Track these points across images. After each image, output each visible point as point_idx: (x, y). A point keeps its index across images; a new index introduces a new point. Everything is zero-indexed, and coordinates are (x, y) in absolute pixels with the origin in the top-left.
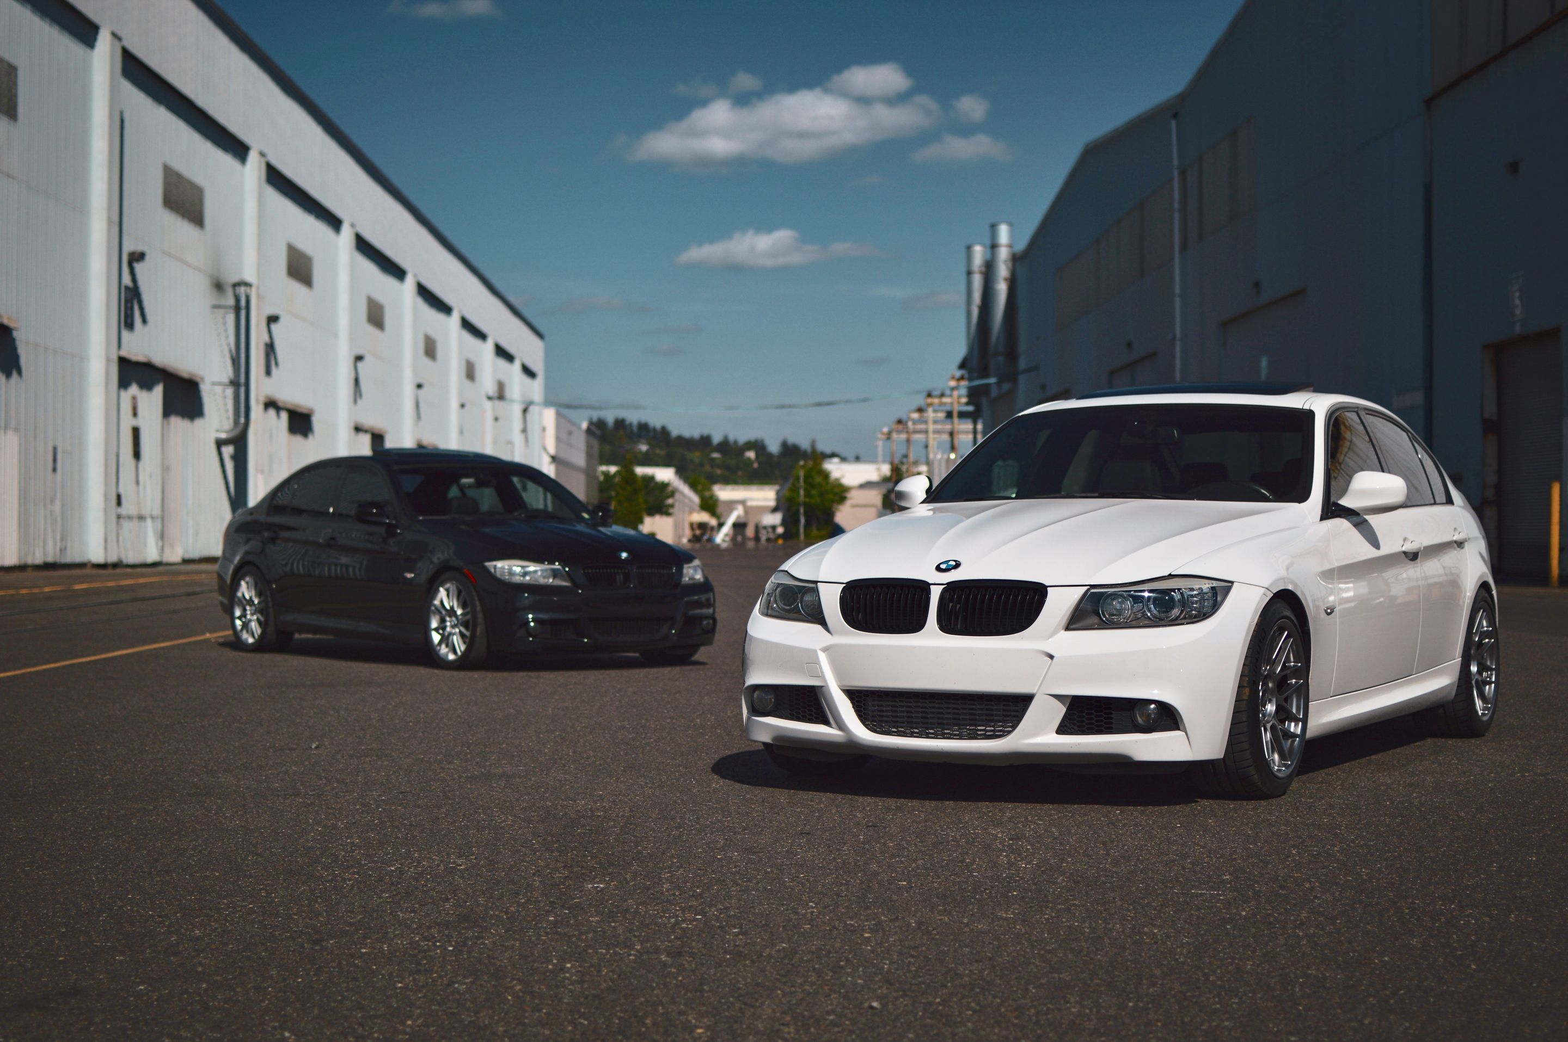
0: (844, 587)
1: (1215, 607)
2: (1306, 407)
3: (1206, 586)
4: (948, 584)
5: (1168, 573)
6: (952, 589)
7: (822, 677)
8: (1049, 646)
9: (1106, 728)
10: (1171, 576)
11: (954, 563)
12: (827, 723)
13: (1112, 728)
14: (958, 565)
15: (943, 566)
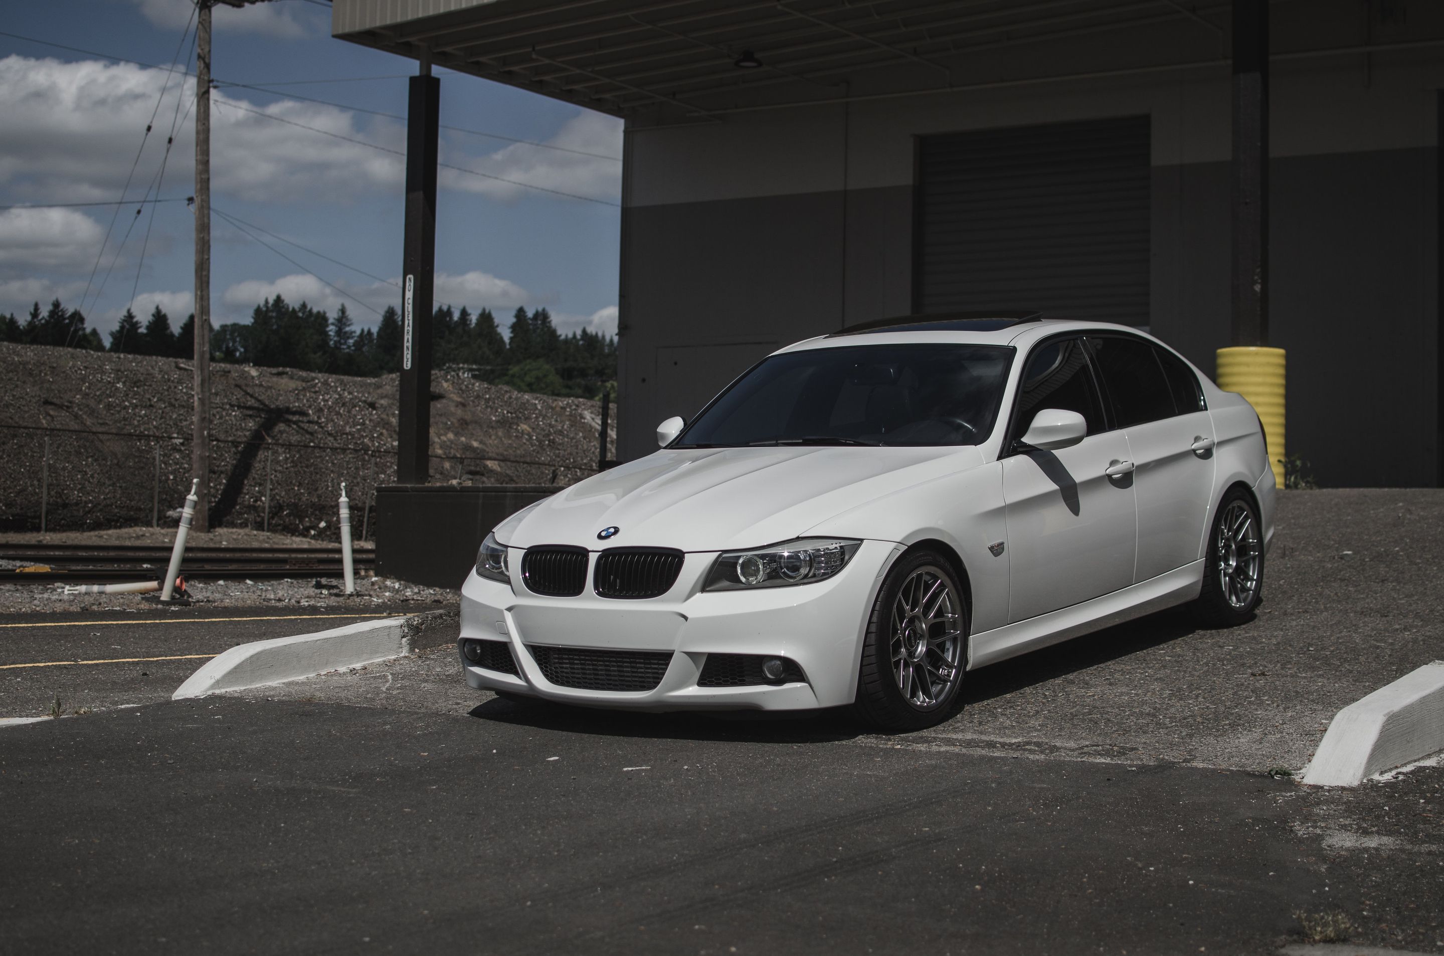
0: (526, 553)
1: (843, 564)
2: (1012, 344)
3: (833, 546)
4: (604, 551)
5: (796, 536)
6: (606, 554)
7: (507, 634)
8: (683, 608)
9: (740, 681)
10: (798, 539)
11: (612, 530)
12: (516, 673)
13: (744, 680)
14: (617, 530)
15: (603, 534)
